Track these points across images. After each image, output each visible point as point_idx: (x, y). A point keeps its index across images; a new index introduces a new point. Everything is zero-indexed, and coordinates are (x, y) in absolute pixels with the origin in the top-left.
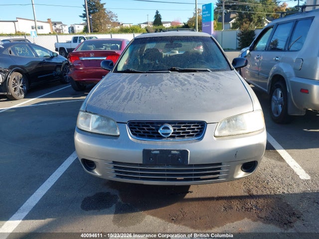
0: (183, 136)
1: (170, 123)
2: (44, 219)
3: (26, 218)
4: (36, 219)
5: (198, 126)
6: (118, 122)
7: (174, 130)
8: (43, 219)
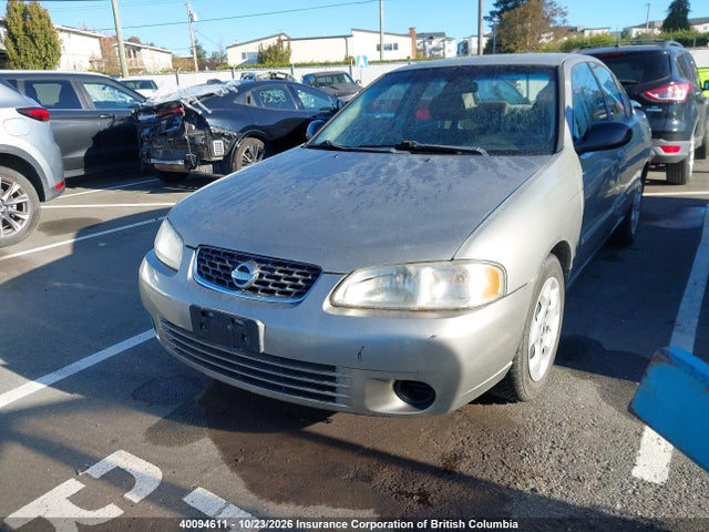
0: (272, 292)
1: (259, 260)
2: (72, 393)
3: (56, 385)
4: (64, 390)
5: (306, 275)
6: (188, 246)
7: (261, 275)
8: (68, 392)
